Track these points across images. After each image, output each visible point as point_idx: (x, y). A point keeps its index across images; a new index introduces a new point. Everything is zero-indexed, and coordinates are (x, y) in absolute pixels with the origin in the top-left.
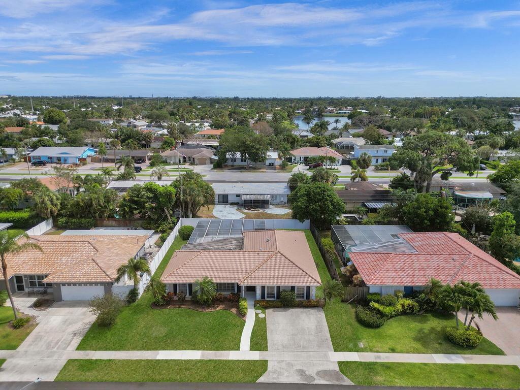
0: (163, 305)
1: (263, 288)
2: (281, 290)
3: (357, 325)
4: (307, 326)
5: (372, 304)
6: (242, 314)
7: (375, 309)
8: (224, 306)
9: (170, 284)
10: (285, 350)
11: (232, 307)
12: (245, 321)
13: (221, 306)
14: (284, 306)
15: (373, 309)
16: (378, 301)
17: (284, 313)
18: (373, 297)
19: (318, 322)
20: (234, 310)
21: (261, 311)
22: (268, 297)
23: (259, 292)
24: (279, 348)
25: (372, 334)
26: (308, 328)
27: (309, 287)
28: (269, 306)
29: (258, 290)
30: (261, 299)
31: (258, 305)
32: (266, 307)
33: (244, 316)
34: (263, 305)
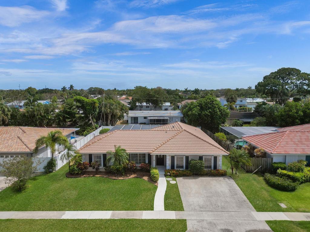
0: (78, 174)
1: (173, 158)
2: (190, 159)
3: (270, 189)
4: (219, 190)
5: (279, 171)
6: (153, 180)
7: (285, 175)
8: (136, 175)
9: (85, 154)
10: (202, 210)
11: (144, 176)
12: (157, 186)
13: (134, 175)
14: (193, 175)
15: (282, 176)
16: (284, 169)
17: (194, 180)
18: (279, 165)
19: (230, 187)
20: (146, 178)
21: (172, 179)
22: (177, 167)
23: (168, 162)
24: (196, 208)
25: (290, 196)
26: (221, 191)
27: (216, 157)
28: (179, 174)
29: (167, 160)
30: (170, 169)
31: (169, 174)
32: (176, 176)
33: (156, 182)
34: (173, 173)
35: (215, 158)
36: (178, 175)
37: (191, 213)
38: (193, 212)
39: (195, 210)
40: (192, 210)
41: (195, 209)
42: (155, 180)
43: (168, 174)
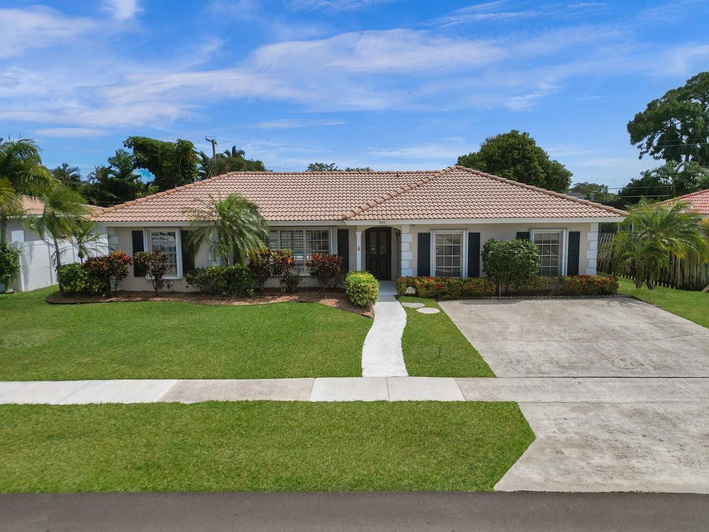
1: (423, 238)
6: (358, 302)
8: (294, 297)
12: (372, 319)
14: (497, 294)
20: (330, 302)
21: (423, 304)
23: (408, 255)
27: (578, 233)
28: (446, 289)
29: (405, 247)
30: (415, 275)
31: (410, 290)
32: (437, 295)
33: (366, 308)
34: (427, 287)
35: (575, 238)
36: (444, 293)
37: (527, 382)
38: (537, 382)
39: (542, 375)
40: (529, 375)
41: (543, 373)
42: (364, 302)
43: (407, 292)
